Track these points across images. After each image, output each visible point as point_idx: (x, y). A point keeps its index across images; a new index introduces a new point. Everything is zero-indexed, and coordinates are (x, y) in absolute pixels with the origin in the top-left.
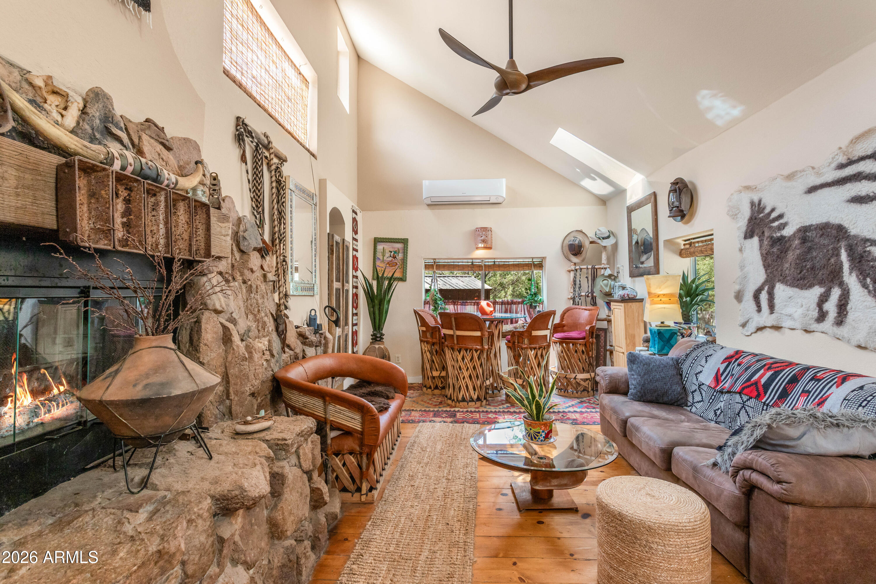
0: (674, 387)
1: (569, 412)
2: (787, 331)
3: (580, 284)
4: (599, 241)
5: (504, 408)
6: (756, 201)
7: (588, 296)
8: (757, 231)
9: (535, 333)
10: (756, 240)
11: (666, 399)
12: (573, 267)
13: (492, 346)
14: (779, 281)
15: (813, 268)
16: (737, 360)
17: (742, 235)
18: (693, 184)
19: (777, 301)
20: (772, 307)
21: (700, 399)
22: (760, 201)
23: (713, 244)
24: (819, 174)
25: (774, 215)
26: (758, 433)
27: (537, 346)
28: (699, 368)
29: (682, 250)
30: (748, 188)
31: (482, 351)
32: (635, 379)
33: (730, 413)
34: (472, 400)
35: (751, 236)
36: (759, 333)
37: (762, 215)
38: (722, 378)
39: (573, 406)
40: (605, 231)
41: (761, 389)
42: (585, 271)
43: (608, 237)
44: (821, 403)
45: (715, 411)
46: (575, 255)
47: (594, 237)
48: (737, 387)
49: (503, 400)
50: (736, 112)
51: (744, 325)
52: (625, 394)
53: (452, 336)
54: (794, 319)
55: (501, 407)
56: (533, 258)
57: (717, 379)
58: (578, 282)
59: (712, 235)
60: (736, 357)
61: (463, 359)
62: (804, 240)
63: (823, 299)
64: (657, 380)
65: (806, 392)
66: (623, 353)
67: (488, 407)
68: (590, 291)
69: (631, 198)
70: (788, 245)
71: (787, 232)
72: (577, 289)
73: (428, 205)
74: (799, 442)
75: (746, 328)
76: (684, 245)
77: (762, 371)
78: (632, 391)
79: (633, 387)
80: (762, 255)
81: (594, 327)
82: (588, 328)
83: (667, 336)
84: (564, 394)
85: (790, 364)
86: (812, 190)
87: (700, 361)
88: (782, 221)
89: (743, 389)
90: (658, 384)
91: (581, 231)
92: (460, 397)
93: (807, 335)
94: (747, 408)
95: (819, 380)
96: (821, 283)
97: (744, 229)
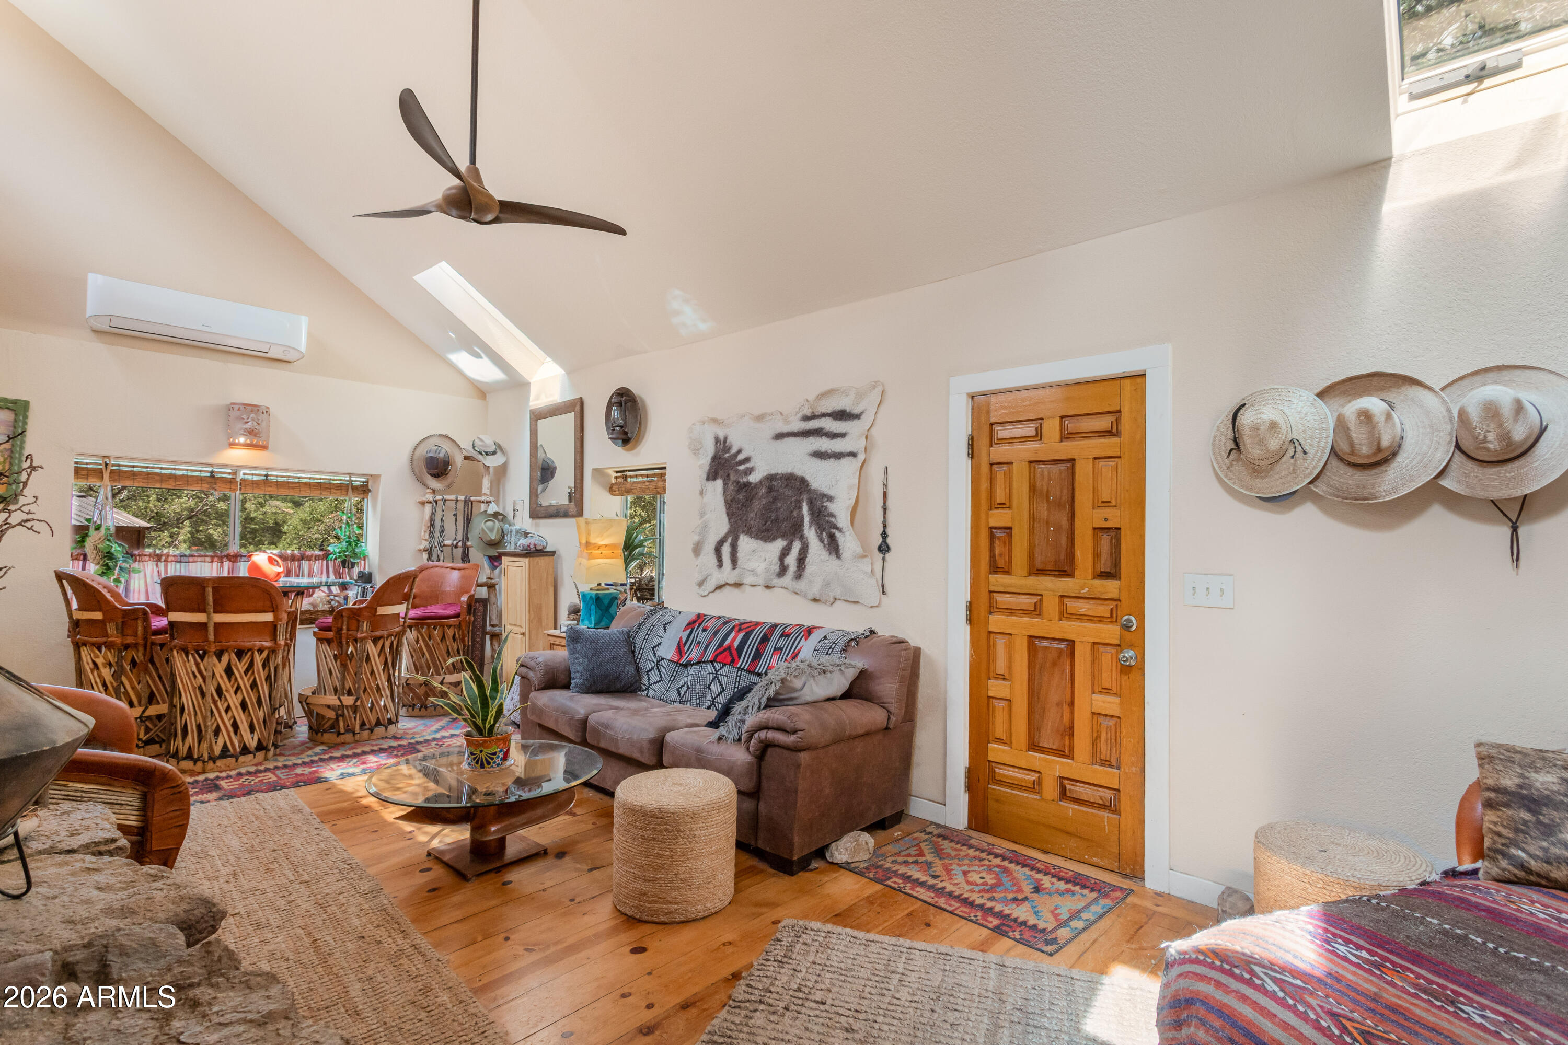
0: (627, 668)
1: (444, 737)
2: (748, 588)
3: (442, 526)
4: (480, 457)
5: (316, 754)
6: (722, 438)
7: (456, 547)
8: (721, 473)
9: (382, 611)
10: (719, 483)
11: (618, 686)
12: (430, 497)
13: (291, 640)
14: (743, 532)
15: (777, 520)
16: (700, 625)
17: (705, 476)
18: (643, 401)
19: (740, 555)
20: (734, 561)
21: (659, 679)
22: (726, 439)
23: (665, 480)
24: (786, 421)
25: (741, 457)
26: (772, 691)
27: (385, 633)
28: (657, 640)
29: (613, 484)
30: (715, 421)
31: (273, 651)
32: (580, 664)
33: (699, 688)
34: (245, 750)
35: (715, 478)
36: (718, 592)
37: (727, 455)
38: (686, 649)
39: (443, 728)
40: (488, 442)
41: (735, 654)
42: (453, 504)
43: (494, 453)
44: (795, 657)
45: (678, 690)
46: (436, 476)
47: (471, 449)
48: (709, 655)
49: (303, 743)
50: (703, 327)
51: (701, 584)
52: (567, 687)
53: (203, 626)
54: (756, 575)
55: (310, 753)
56: (350, 475)
57: (680, 650)
58: (438, 523)
59: (665, 468)
60: (699, 621)
61: (229, 672)
62: (770, 489)
63: (785, 553)
64: (608, 662)
65: (778, 650)
66: (523, 634)
67: (281, 758)
68: (460, 537)
69: (537, 398)
70: (754, 492)
71: (754, 478)
72: (437, 534)
73: (96, 332)
74: (802, 692)
75: (703, 587)
76: (616, 478)
77: (733, 634)
78: (577, 680)
79: (578, 675)
80: (726, 501)
81: (473, 595)
82: (464, 598)
83: (606, 602)
84: (420, 713)
85: (757, 624)
86: (780, 436)
87: (657, 631)
88: (748, 465)
89: (717, 656)
90: (609, 667)
91: (447, 437)
92: (217, 750)
93: (768, 591)
94: (720, 677)
95: (788, 636)
96: (783, 536)
97: (707, 468)
